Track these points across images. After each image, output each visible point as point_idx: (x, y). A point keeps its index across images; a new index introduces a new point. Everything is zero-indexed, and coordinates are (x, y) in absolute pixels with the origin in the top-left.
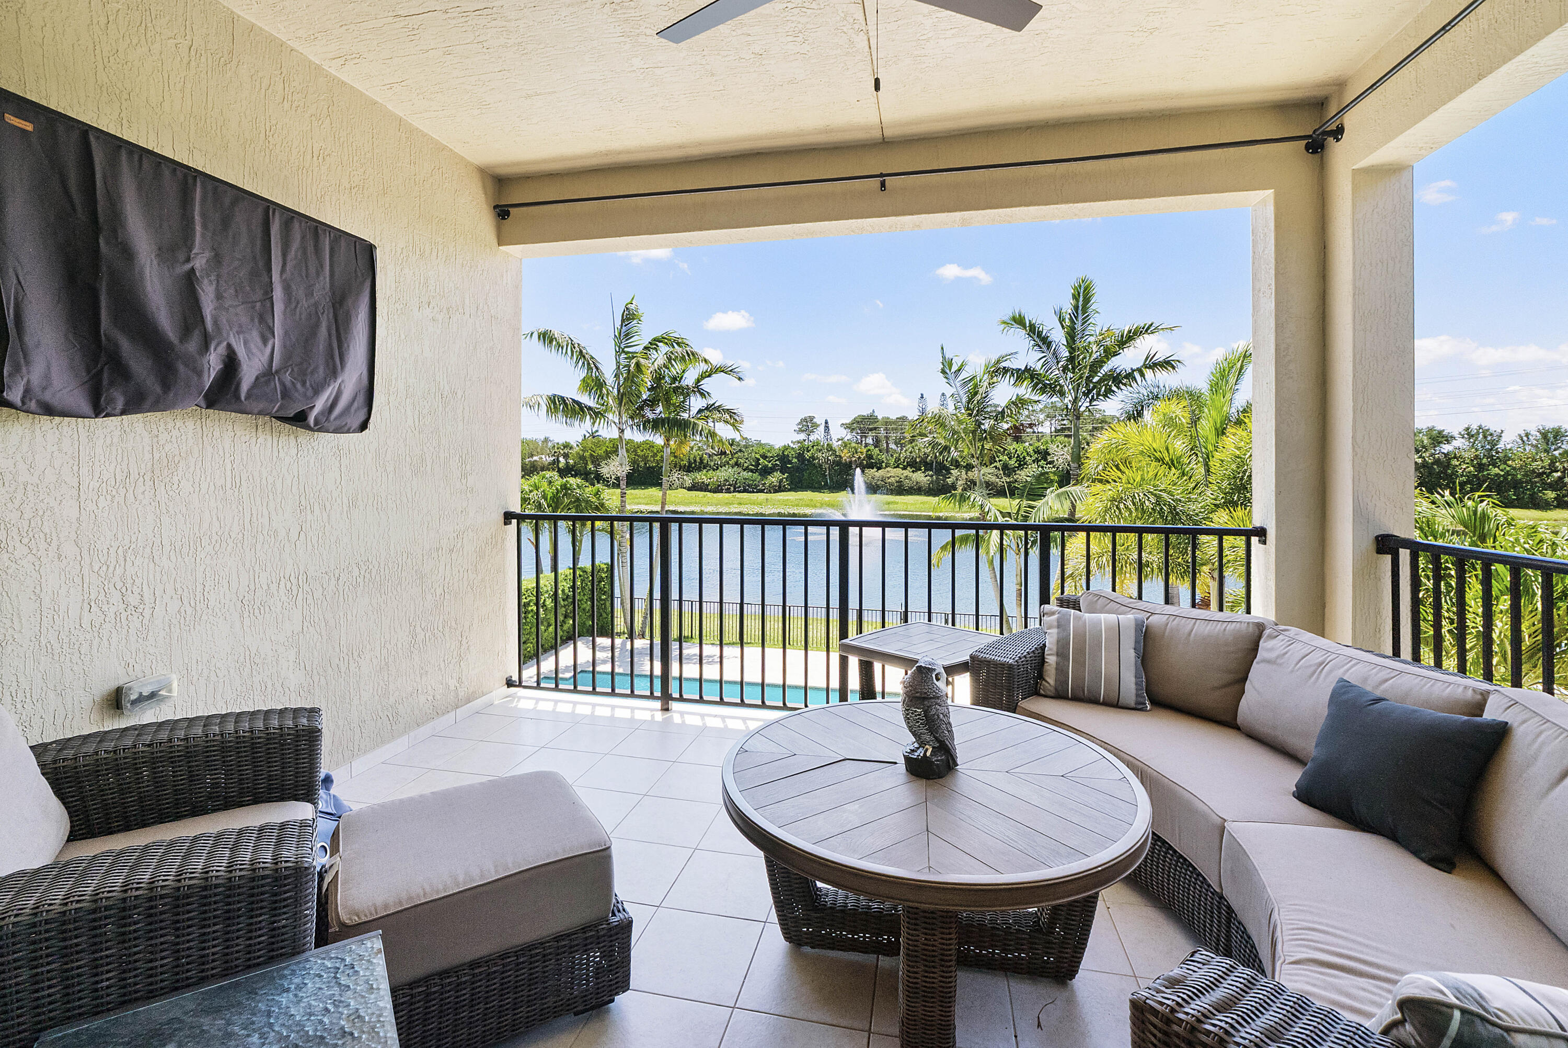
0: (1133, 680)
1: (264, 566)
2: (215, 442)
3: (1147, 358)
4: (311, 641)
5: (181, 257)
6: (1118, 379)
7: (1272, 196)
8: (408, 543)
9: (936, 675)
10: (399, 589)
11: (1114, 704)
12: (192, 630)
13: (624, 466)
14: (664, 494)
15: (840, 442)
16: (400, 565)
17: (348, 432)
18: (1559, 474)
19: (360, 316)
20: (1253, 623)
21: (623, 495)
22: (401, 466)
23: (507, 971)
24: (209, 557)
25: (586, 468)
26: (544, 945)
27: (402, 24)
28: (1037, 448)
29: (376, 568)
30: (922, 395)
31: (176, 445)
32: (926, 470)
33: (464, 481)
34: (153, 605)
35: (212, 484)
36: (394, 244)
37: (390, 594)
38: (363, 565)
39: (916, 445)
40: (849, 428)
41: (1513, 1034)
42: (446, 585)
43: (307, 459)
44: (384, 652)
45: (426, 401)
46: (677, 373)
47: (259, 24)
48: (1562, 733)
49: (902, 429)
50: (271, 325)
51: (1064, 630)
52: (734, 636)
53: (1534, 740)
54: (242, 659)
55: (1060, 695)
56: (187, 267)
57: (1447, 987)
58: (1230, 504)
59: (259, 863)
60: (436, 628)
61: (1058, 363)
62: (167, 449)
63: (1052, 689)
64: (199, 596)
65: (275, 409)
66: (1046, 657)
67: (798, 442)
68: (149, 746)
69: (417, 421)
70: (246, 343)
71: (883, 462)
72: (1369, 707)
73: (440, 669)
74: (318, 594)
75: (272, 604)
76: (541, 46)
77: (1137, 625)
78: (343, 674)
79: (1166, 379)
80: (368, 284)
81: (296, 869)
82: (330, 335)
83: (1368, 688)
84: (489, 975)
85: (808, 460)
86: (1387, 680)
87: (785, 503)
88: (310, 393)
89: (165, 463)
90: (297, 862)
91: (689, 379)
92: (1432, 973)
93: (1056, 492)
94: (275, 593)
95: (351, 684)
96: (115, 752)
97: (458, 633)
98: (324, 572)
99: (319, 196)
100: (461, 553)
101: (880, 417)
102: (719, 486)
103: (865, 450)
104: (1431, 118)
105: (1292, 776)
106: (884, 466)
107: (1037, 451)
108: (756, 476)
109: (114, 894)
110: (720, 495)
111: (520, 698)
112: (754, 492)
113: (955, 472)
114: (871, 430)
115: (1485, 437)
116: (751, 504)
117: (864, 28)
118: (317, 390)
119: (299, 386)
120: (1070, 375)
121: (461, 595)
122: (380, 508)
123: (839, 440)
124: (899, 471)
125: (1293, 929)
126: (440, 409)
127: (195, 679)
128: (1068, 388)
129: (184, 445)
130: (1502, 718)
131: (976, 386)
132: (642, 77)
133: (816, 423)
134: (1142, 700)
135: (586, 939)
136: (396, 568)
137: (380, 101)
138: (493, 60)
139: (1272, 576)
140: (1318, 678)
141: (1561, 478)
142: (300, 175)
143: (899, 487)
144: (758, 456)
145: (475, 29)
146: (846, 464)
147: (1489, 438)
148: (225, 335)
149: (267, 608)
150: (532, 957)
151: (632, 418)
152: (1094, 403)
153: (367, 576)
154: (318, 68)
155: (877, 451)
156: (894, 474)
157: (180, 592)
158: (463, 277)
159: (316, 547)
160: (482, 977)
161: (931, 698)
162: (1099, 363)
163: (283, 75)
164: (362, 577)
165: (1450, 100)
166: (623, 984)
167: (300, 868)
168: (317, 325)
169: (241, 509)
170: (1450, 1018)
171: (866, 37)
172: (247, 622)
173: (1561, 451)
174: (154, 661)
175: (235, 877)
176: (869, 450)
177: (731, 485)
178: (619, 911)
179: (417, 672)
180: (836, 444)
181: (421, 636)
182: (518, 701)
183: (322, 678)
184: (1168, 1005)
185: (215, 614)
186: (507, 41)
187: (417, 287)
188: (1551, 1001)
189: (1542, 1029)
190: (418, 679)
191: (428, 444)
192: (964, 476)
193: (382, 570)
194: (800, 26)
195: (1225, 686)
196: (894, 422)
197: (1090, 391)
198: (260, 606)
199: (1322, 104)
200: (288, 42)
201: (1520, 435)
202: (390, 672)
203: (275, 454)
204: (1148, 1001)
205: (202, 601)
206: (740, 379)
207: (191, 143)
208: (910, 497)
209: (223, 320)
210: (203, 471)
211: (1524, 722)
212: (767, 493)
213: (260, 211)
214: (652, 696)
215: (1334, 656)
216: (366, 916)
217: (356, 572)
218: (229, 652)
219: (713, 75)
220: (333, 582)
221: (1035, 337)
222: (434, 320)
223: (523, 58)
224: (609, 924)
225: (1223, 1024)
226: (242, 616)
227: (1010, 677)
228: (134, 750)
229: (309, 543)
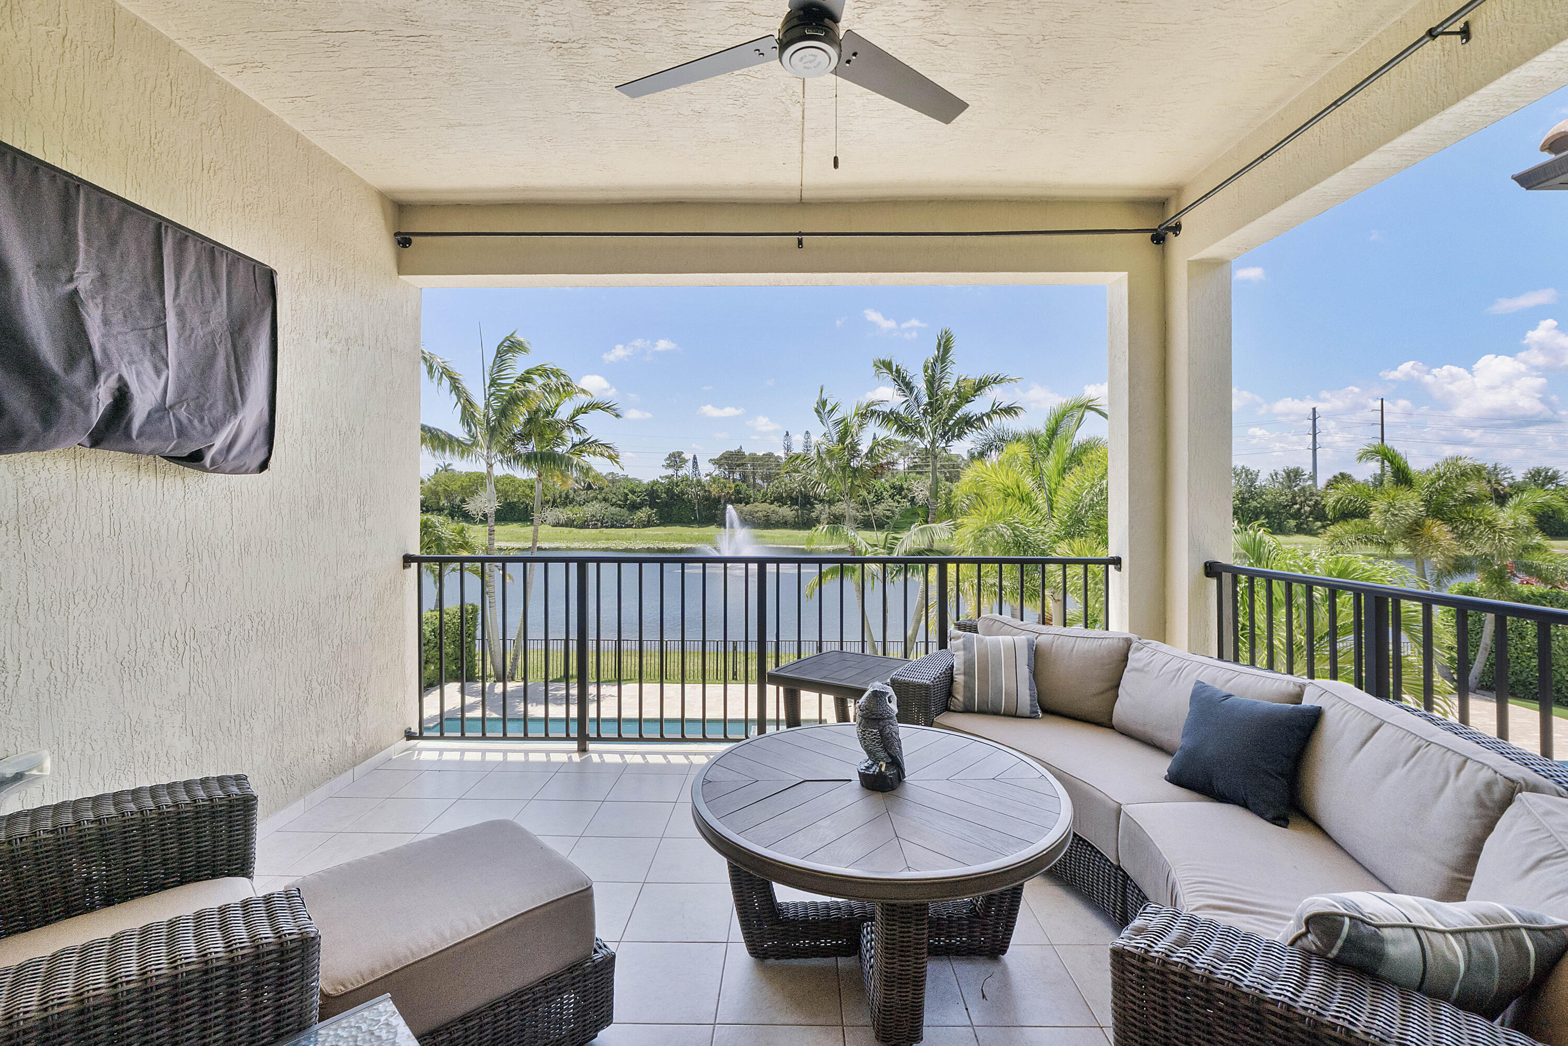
0: (1028, 692)
1: (146, 623)
2: (90, 484)
3: (994, 404)
4: (199, 704)
5: (64, 276)
6: (968, 422)
7: (1127, 278)
8: (304, 590)
9: (889, 698)
10: (294, 642)
11: (1013, 715)
12: (63, 699)
13: (492, 503)
14: (536, 531)
15: (708, 478)
16: (296, 615)
17: (246, 472)
18: (1298, 506)
19: (261, 347)
20: (1123, 638)
21: (491, 532)
22: (296, 509)
23: (499, 1021)
24: (83, 615)
25: (438, 502)
26: (533, 990)
27: (322, 39)
28: (893, 484)
29: (270, 619)
30: (787, 432)
31: (45, 489)
32: (792, 504)
33: (362, 524)
34: (18, 673)
35: (87, 532)
36: (290, 270)
37: (285, 647)
38: (255, 617)
39: (783, 481)
40: (717, 464)
41: (1381, 929)
42: (344, 635)
43: (195, 502)
44: (278, 710)
45: (323, 439)
46: (551, 407)
47: (144, 18)
48: (1360, 712)
49: (768, 465)
50: (165, 354)
51: (970, 652)
52: (610, 673)
53: (1341, 719)
54: (121, 727)
55: (968, 710)
56: (71, 287)
57: (1338, 902)
58: (1070, 535)
59: (261, 938)
60: (333, 682)
61: (919, 406)
62: (34, 493)
63: (962, 705)
64: (72, 659)
65: (170, 448)
66: (955, 676)
67: (667, 477)
68: (52, 832)
69: (313, 459)
70: (138, 375)
71: (751, 497)
72: (1223, 703)
73: (337, 725)
74: (207, 651)
75: (156, 664)
76: (476, 79)
77: (1029, 645)
78: (234, 738)
79: (1009, 424)
80: (268, 313)
81: (302, 941)
82: (228, 367)
83: (1217, 687)
84: (481, 1026)
85: (678, 496)
86: (1230, 680)
87: (654, 538)
88: (209, 430)
89: (32, 510)
90: (302, 933)
91: (564, 413)
92: (1325, 895)
93: (920, 527)
94: (159, 651)
95: (243, 748)
96: (10, 842)
97: (356, 685)
98: (213, 626)
99: (209, 212)
100: (359, 599)
101: (747, 454)
102: (586, 521)
103: (733, 486)
104: (1248, 226)
105: (1164, 764)
106: (752, 501)
107: (893, 487)
108: (625, 511)
109: (102, 991)
110: (587, 531)
111: (420, 751)
112: (622, 527)
113: (819, 507)
114: (738, 466)
115: (1247, 476)
116: (619, 540)
117: (801, 101)
118: (216, 428)
119: (196, 422)
120: (929, 418)
121: (360, 644)
122: (274, 554)
123: (707, 475)
124: (766, 506)
125: (1189, 884)
126: (338, 446)
127: (67, 754)
128: (928, 429)
129: (55, 488)
130: (1317, 704)
131: (846, 426)
132: (576, 120)
133: (684, 459)
134: (1035, 709)
135: (574, 978)
136: (291, 619)
137: (276, 113)
138: (418, 86)
139: (1126, 598)
140: (1177, 682)
141: (1299, 510)
142: (189, 189)
143: (767, 521)
144: (626, 491)
145: (405, 54)
146: (715, 499)
147: (1250, 477)
148: (116, 366)
149: (150, 670)
150: (522, 1003)
151: (501, 452)
152: (949, 444)
153: (261, 628)
154: (209, 72)
155: (744, 486)
156: (762, 508)
157: (49, 656)
158: (362, 307)
159: (205, 600)
160: (474, 1030)
161: (886, 719)
162: (954, 408)
163: (171, 77)
164: (255, 630)
165: (1264, 213)
166: (606, 1019)
167: (306, 939)
168: (215, 355)
169: (121, 560)
170: (1343, 923)
171: (801, 109)
172: (127, 686)
173: (1299, 487)
174: (19, 737)
175: (238, 956)
176: (738, 485)
177: (598, 521)
178: (600, 948)
179: (313, 730)
180: (704, 479)
181: (317, 692)
182: (419, 754)
183: (211, 744)
184: (1142, 948)
185: (90, 679)
186: (438, 69)
187: (314, 316)
188: (1398, 903)
189: (1398, 923)
190: (314, 738)
191: (325, 485)
192: (827, 510)
193: (276, 622)
194: (742, 91)
195: (1102, 693)
196: (761, 458)
197: (946, 433)
198: (142, 667)
199: (1164, 204)
200: (177, 41)
201: (1271, 474)
202: (284, 732)
203: (160, 496)
204: (1125, 947)
205: (75, 665)
206: (617, 416)
207: (65, 146)
208: (777, 531)
209: (112, 348)
210: (77, 518)
211: (1333, 705)
212: (635, 528)
213: (151, 226)
214: (568, 738)
215: (1188, 662)
216: (352, 984)
217: (248, 626)
218: (107, 722)
219: (649, 126)
220: (223, 637)
221: (900, 382)
222: (331, 352)
223: (453, 88)
224: (594, 961)
225: (1185, 955)
226: (121, 680)
227: (927, 696)
228: (34, 839)
229: (197, 595)
